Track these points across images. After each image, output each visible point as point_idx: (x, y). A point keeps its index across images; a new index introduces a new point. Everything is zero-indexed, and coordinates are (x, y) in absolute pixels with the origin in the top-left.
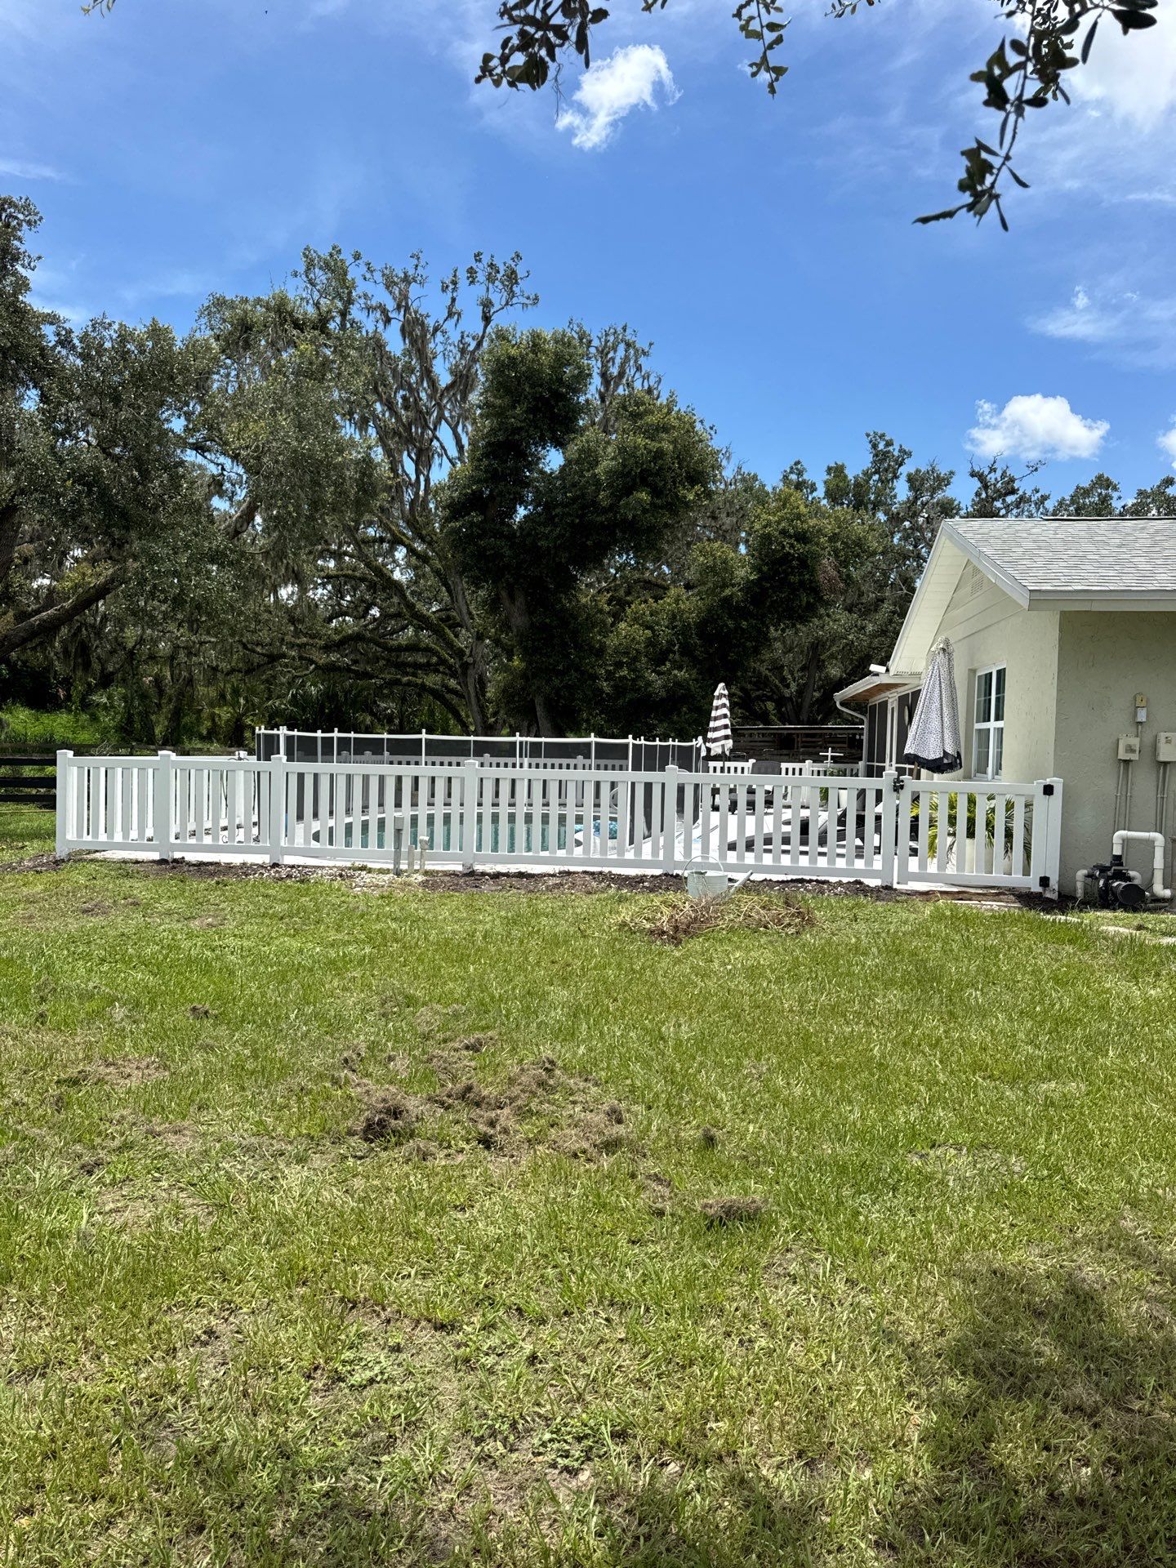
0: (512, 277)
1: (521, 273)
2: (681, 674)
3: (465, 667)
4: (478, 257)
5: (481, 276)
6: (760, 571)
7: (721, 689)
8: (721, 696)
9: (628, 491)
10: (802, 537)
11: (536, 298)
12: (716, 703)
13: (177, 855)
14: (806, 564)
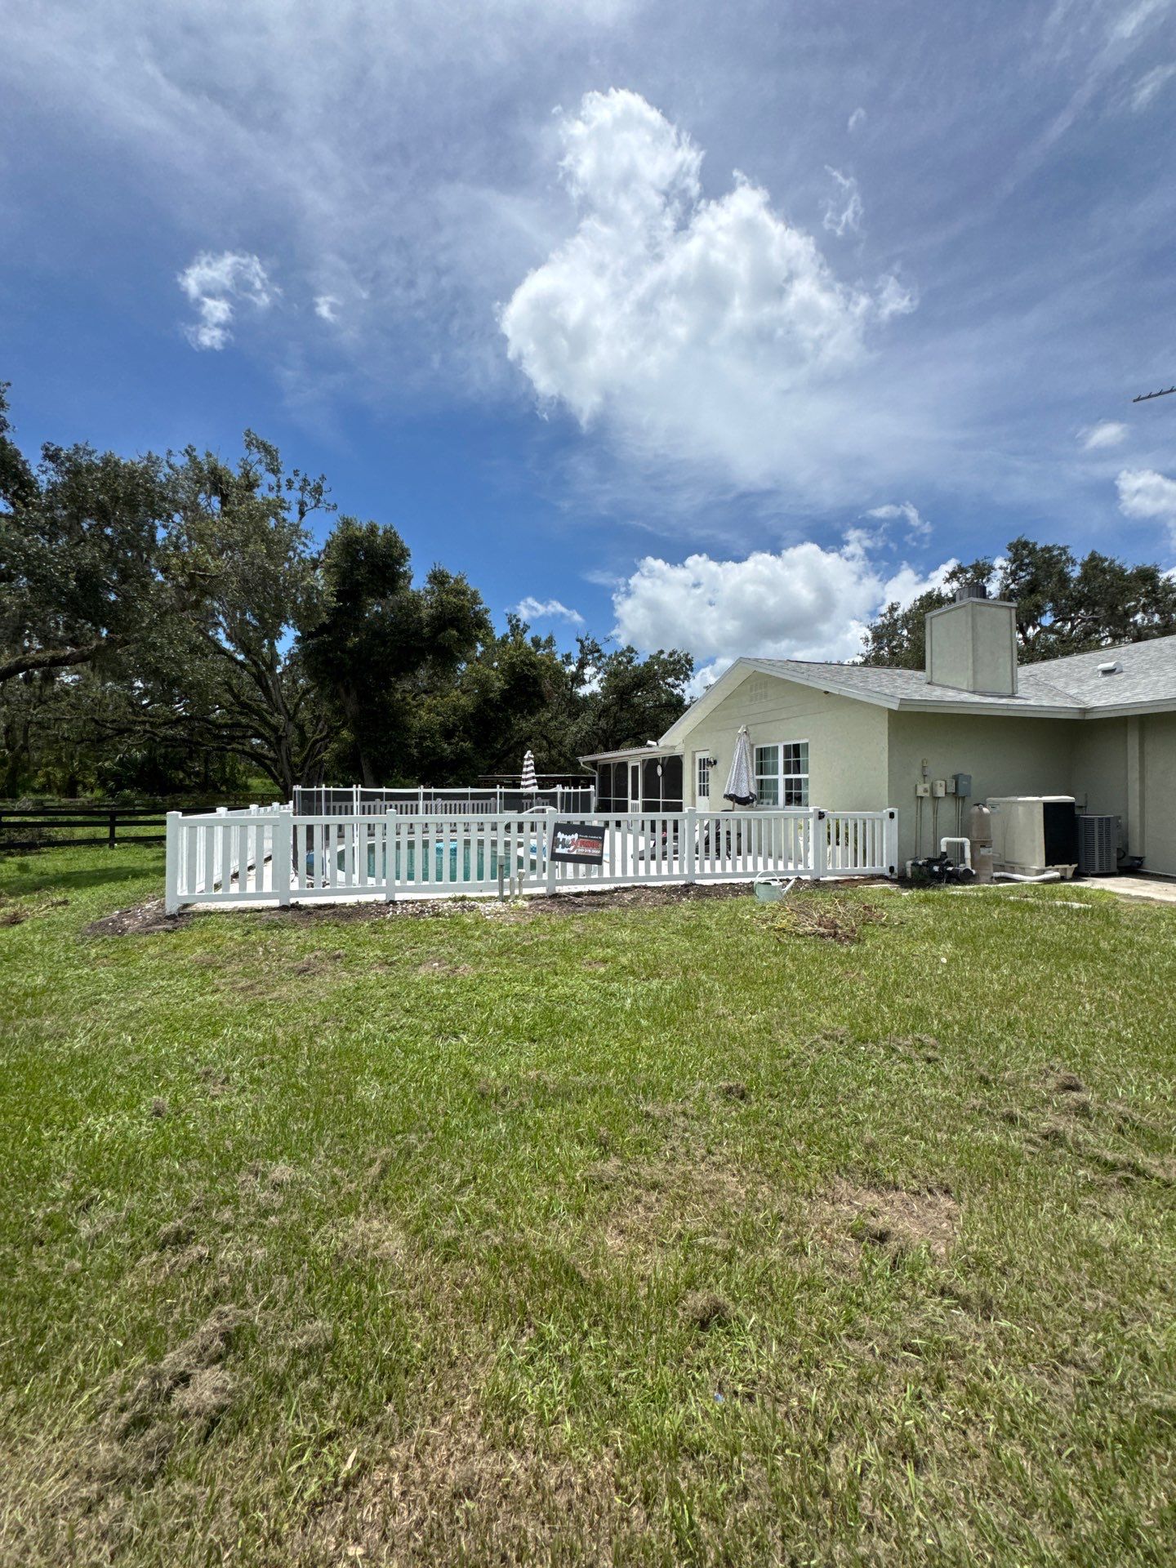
0: (318, 490)
1: (325, 487)
2: (467, 745)
3: (279, 739)
4: (296, 473)
5: (296, 485)
6: (509, 684)
7: (528, 754)
8: (529, 759)
9: (443, 628)
10: (533, 665)
11: (336, 506)
12: (526, 763)
13: (293, 901)
14: (536, 682)
